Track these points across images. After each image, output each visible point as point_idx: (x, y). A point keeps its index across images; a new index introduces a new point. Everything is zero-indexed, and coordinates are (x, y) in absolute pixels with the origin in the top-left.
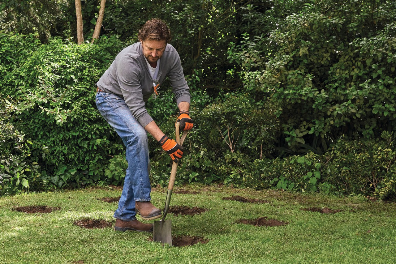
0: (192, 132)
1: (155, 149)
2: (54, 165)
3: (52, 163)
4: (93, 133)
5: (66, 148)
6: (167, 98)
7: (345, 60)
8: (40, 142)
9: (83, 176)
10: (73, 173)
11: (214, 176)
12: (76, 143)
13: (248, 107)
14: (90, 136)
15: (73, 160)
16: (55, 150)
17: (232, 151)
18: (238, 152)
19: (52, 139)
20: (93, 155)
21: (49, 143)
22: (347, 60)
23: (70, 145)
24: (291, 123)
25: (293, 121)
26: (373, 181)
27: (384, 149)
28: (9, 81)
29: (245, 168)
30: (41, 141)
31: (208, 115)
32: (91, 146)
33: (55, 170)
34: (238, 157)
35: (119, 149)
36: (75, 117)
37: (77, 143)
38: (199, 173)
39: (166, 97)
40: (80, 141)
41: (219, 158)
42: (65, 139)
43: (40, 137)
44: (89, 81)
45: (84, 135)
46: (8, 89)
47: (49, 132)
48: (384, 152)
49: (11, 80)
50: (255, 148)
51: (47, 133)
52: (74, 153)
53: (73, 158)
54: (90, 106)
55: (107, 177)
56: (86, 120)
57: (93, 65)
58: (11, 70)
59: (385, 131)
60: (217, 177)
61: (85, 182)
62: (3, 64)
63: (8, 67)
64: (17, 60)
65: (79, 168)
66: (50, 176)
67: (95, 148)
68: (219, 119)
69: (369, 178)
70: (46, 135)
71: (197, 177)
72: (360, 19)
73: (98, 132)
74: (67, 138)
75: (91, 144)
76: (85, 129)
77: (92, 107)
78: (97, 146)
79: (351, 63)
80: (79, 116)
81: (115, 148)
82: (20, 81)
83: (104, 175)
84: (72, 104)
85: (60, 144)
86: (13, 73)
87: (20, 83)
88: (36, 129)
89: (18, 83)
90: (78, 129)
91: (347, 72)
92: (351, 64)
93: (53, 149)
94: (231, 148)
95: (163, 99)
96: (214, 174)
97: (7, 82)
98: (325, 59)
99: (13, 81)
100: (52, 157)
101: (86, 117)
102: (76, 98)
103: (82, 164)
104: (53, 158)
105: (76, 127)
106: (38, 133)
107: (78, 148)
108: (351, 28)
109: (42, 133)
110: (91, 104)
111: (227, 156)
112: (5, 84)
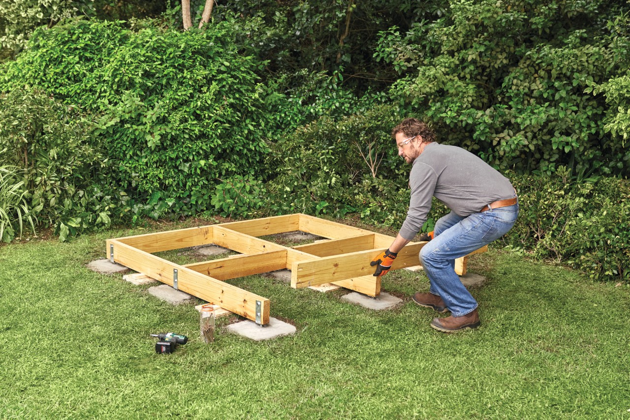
0: (323, 151)
1: (277, 168)
2: (146, 192)
3: (145, 190)
4: (194, 153)
5: (162, 171)
6: (295, 100)
7: (526, 65)
8: (130, 164)
9: (184, 204)
10: (170, 204)
11: (348, 208)
12: (174, 165)
13: (396, 120)
14: (191, 158)
15: (171, 185)
16: (149, 174)
17: (374, 175)
18: (381, 177)
19: (145, 160)
20: (196, 180)
21: (140, 165)
22: (528, 65)
23: (167, 167)
24: (451, 140)
25: (455, 136)
26: (537, 231)
27: (555, 191)
28: (89, 86)
29: (388, 199)
30: (130, 162)
31: (343, 130)
32: (193, 169)
33: (148, 197)
34: (379, 184)
35: (230, 169)
36: (173, 134)
37: (176, 165)
38: (329, 203)
39: (293, 98)
40: (179, 162)
41: (357, 183)
42: (161, 161)
43: (128, 157)
44: (193, 86)
45: (184, 155)
46: (88, 97)
47: (141, 151)
48: (556, 195)
49: (92, 85)
50: (403, 173)
51: (138, 153)
52: (172, 177)
53: (170, 183)
54: (191, 119)
55: (214, 207)
56: (187, 136)
57: (198, 64)
58: (91, 70)
59: (562, 166)
60: (352, 208)
61: (186, 213)
62: (81, 62)
63: (88, 66)
64: (99, 56)
65: (178, 195)
66: (143, 204)
67: (199, 171)
68: (358, 134)
69: (534, 227)
70: (137, 155)
71: (327, 208)
72: (547, 12)
73: (201, 152)
74: (163, 160)
75: (193, 166)
76: (186, 147)
77: (194, 120)
78: (201, 168)
79: (533, 69)
80: (178, 133)
81: (225, 168)
82: (103, 86)
83: (210, 203)
84: (169, 116)
85: (155, 165)
86: (94, 76)
87: (103, 89)
88: (124, 148)
89: (101, 89)
90: (177, 149)
91: (526, 84)
92: (533, 72)
93: (145, 172)
94: (373, 171)
95: (290, 100)
96: (348, 204)
97: (86, 86)
98: (499, 62)
99: (94, 86)
100: (145, 182)
101: (186, 133)
102: (175, 108)
103: (182, 190)
104: (147, 183)
105: (174, 144)
106: (126, 152)
107: (176, 171)
108: (535, 23)
109: (131, 153)
110: (193, 116)
111: (366, 182)
112: (84, 90)
